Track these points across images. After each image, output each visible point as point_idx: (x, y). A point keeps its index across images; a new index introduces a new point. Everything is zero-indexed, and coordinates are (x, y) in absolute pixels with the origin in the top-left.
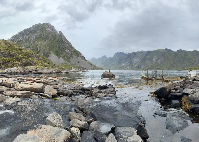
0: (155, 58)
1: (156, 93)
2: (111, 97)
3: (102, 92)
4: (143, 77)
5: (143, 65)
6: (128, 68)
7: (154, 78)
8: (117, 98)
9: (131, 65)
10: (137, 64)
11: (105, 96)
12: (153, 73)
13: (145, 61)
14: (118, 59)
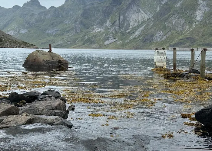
0: (202, 8)
1: (199, 116)
2: (51, 124)
3: (20, 112)
4: (158, 69)
5: (161, 33)
6: (110, 41)
7: (196, 72)
8: (70, 127)
9: (122, 33)
10: (142, 28)
11: (30, 122)
12: (193, 55)
13: (166, 20)
14: (80, 12)
